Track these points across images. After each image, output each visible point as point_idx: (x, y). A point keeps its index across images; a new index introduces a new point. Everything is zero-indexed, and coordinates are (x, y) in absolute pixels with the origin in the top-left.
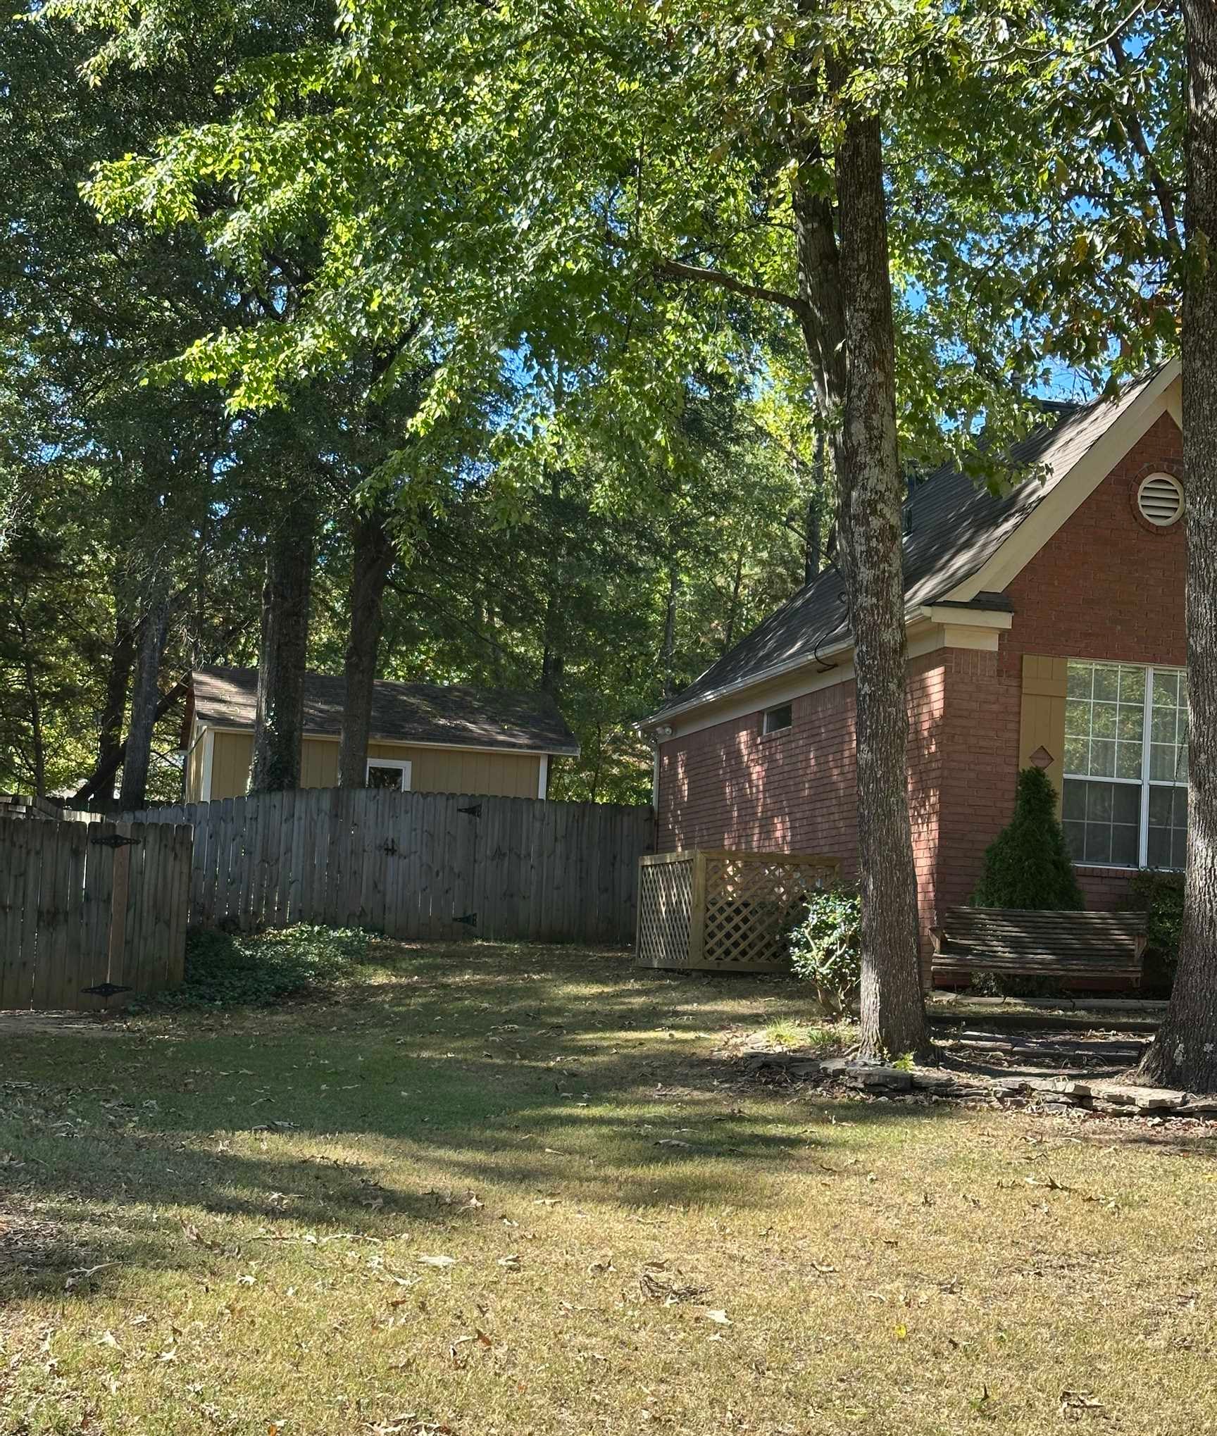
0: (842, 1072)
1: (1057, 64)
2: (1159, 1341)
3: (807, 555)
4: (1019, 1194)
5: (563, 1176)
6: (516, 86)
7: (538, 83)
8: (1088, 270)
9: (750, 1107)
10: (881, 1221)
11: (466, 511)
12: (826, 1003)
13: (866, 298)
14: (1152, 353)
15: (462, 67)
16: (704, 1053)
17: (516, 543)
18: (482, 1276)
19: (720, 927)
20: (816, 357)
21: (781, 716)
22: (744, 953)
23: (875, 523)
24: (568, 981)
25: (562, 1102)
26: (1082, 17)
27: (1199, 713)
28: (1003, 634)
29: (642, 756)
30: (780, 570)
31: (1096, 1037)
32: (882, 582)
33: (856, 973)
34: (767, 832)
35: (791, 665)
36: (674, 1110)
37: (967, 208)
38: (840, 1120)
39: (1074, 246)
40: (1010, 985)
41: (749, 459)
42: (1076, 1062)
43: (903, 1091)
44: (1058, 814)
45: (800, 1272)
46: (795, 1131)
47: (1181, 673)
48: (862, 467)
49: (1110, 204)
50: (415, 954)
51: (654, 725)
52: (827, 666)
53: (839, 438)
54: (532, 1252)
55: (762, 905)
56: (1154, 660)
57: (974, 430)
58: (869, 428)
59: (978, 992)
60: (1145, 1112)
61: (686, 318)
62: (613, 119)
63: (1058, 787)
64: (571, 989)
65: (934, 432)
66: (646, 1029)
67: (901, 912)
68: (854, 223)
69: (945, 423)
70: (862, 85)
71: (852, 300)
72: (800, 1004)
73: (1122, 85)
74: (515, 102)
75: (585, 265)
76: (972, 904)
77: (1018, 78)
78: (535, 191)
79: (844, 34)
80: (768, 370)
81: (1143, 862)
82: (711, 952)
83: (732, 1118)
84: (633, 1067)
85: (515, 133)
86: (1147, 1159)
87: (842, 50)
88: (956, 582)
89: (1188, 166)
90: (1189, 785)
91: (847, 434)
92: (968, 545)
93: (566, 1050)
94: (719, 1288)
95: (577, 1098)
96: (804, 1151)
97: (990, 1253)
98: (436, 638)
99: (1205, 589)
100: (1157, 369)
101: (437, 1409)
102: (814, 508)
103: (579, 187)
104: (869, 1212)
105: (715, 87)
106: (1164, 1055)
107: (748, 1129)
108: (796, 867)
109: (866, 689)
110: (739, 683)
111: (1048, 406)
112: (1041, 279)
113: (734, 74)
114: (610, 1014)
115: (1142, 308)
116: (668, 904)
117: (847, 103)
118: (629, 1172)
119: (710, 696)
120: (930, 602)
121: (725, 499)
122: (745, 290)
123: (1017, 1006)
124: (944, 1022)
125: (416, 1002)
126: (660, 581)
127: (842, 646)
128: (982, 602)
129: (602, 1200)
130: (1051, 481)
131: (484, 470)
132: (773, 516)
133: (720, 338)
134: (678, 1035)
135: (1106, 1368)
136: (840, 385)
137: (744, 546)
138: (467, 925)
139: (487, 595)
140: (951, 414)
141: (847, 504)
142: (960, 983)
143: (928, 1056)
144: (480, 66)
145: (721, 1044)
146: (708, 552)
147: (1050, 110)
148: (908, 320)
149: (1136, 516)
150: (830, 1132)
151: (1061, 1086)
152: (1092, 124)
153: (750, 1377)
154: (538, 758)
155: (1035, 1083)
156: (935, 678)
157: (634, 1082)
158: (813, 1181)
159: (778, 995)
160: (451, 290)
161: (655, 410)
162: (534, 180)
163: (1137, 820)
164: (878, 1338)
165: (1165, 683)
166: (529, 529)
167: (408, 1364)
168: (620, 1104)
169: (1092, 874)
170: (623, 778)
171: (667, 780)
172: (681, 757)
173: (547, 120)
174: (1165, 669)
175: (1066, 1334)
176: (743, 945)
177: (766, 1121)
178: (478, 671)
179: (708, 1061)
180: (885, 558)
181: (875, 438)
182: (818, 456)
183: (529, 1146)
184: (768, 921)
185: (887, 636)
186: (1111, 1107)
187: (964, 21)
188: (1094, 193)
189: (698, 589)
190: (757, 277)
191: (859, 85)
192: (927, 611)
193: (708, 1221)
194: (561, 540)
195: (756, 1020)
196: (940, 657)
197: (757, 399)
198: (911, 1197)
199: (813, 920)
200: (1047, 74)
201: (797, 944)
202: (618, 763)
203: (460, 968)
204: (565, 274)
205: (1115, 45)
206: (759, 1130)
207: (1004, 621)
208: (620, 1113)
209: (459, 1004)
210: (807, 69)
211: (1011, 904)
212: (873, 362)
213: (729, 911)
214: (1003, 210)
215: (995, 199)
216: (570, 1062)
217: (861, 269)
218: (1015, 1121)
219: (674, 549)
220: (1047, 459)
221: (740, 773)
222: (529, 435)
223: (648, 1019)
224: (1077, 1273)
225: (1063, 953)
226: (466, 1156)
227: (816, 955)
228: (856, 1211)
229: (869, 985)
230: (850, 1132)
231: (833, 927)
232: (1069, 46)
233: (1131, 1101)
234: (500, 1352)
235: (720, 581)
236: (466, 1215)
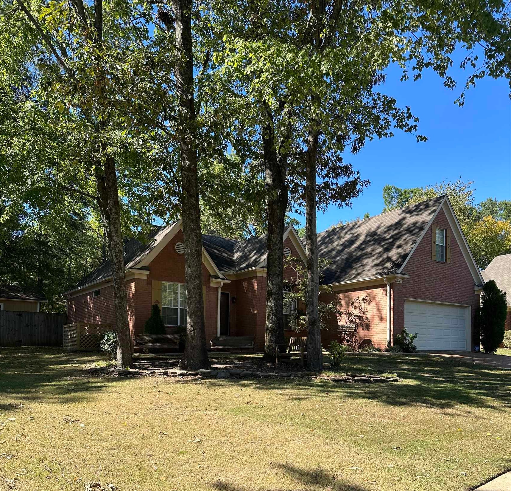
0: (113, 371)
1: (153, 151)
2: (180, 420)
3: (103, 257)
4: (152, 394)
5: (45, 398)
6: (24, 141)
7: (30, 141)
8: (162, 197)
9: (91, 380)
10: (121, 402)
11: (16, 242)
12: (109, 357)
13: (113, 198)
14: (177, 216)
15: (9, 135)
16: (80, 369)
17: (29, 251)
18: (23, 422)
19: (84, 341)
20: (102, 211)
21: (98, 293)
22: (90, 346)
23: (117, 249)
24: (46, 354)
25: (45, 382)
26: (159, 141)
27: (189, 293)
28: (148, 275)
29: (64, 302)
30: (97, 260)
31: (170, 361)
32: (119, 263)
33: (116, 350)
34: (95, 319)
35: (99, 281)
36: (73, 382)
37: (135, 181)
38: (112, 381)
39: (158, 191)
40: (151, 351)
41: (88, 234)
42: (165, 366)
43: (127, 374)
44: (161, 314)
45: (102, 414)
46: (102, 384)
47: (185, 285)
48: (114, 236)
49: (166, 183)
50: (6, 350)
51: (66, 295)
52: (108, 282)
53: (108, 230)
54: (37, 415)
55: (94, 335)
56: (180, 282)
57: (139, 230)
58: (115, 228)
59: (144, 353)
60: (179, 375)
61: (70, 200)
62: (50, 151)
63: (161, 309)
64: (47, 356)
65: (130, 230)
66: (66, 364)
67: (126, 335)
68: (109, 181)
69: (133, 229)
70: (110, 150)
71: (109, 198)
72: (103, 357)
73: (167, 157)
74: (24, 145)
75: (44, 185)
76: (142, 334)
77: (144, 153)
78: (30, 167)
79: (105, 138)
80: (92, 214)
81: (179, 324)
82: (82, 346)
83: (87, 383)
84: (62, 373)
85: (25, 152)
86: (179, 385)
87: (105, 142)
88: (137, 264)
89: (182, 176)
90: (187, 308)
91: (110, 229)
92: (140, 255)
93: (45, 370)
94: (83, 419)
95: (48, 381)
96: (104, 389)
97: (145, 406)
98: (9, 273)
99: (189, 267)
100: (178, 220)
101: (12, 452)
102: (103, 247)
103: (42, 166)
104: (118, 400)
105: (75, 147)
106: (183, 363)
107: (91, 385)
108: (102, 327)
109: (116, 286)
110: (87, 285)
111: (155, 226)
112: (152, 198)
113: (79, 144)
114: (57, 361)
115: (174, 206)
116: (71, 336)
117: (106, 154)
118: (61, 396)
119: (80, 288)
120: (131, 268)
121: (82, 242)
122: (85, 194)
123: (153, 355)
124: (137, 359)
125: (6, 361)
126: (67, 261)
127: (111, 277)
128: (143, 268)
129: (54, 403)
130: (157, 243)
131: (20, 233)
132: (94, 248)
133: (79, 205)
134: (74, 365)
135: (169, 427)
136: (107, 218)
137: (88, 254)
138: (20, 343)
139: (22, 263)
140: (134, 226)
141: (110, 244)
142: (140, 351)
143: (133, 367)
144: (15, 135)
145: (84, 366)
146: (79, 255)
147: (152, 161)
148: (124, 205)
149: (175, 251)
150: (110, 384)
151: (162, 371)
152: (161, 165)
153: (90, 437)
154: (37, 303)
155: (156, 371)
156: (133, 285)
157: (63, 376)
158: (106, 395)
159: (98, 356)
160: (9, 188)
161: (63, 221)
162: (30, 164)
163: (177, 316)
164: (120, 426)
165: (182, 287)
166: (32, 248)
167: (4, 442)
168: (59, 381)
169: (168, 327)
170: (60, 307)
171: (70, 307)
172: (73, 302)
173: (33, 150)
174: (182, 284)
175: (161, 421)
176: (90, 345)
177: (95, 382)
178: (21, 281)
179: (81, 371)
180: (120, 257)
181: (116, 230)
182: (105, 234)
183: (36, 392)
184: (95, 339)
185: (121, 275)
186: (172, 375)
187: (133, 139)
188: (163, 180)
189: (77, 264)
190: (88, 192)
191: (109, 150)
192: (130, 270)
193: (80, 405)
194: (41, 250)
195: (93, 361)
196: (133, 280)
197: (89, 220)
198: (128, 396)
199: (106, 338)
200: (151, 153)
201: (102, 344)
202: (58, 304)
203: (18, 353)
204: (39, 187)
205: (166, 148)
206: (93, 385)
207: (148, 273)
208: (59, 383)
209: (18, 361)
210: (97, 145)
211: (151, 334)
212: (115, 213)
213: (86, 337)
214: (143, 182)
215: (141, 179)
216: (47, 373)
217: (111, 191)
218: (152, 379)
219: (70, 254)
220: (156, 237)
221: (88, 306)
222: (31, 225)
223: (67, 362)
224: (164, 409)
225: (162, 343)
226: (20, 395)
227: (107, 346)
228: (115, 400)
229: (119, 353)
230: (115, 384)
231: (111, 340)
232: (156, 147)
233: (176, 373)
234: (28, 438)
235: (82, 262)
236: (19, 408)
